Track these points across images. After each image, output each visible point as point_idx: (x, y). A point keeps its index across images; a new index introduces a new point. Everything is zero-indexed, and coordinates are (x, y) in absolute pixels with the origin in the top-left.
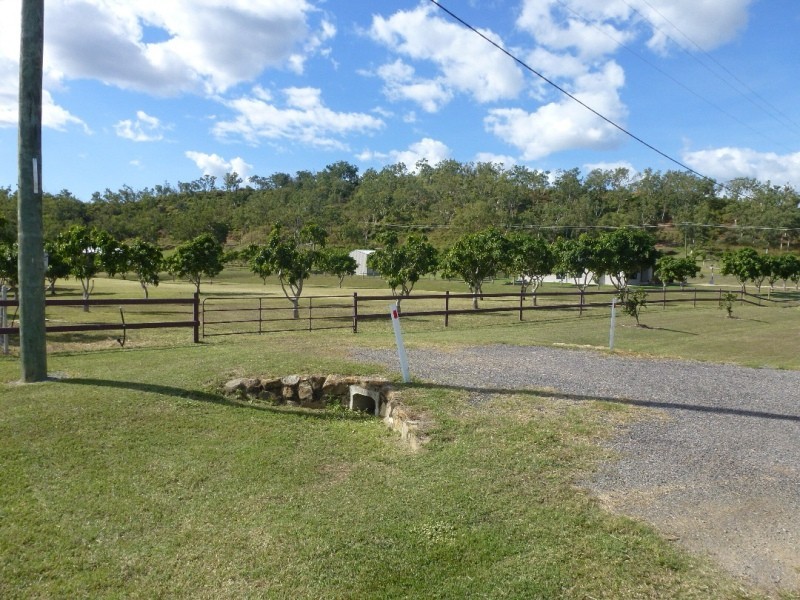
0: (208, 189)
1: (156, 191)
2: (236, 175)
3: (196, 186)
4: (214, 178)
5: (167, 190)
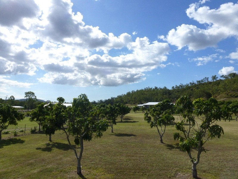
0: (206, 81)
1: (190, 84)
2: (215, 76)
3: (202, 81)
4: (208, 78)
5: (193, 83)
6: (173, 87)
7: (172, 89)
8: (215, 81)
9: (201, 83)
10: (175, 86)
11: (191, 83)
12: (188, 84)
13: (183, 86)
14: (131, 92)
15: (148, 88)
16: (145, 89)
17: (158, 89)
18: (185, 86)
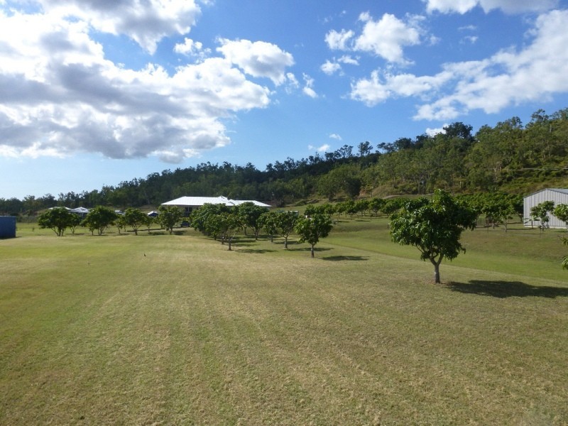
0: (347, 156)
1: (309, 160)
2: (368, 143)
3: (338, 154)
4: (351, 147)
5: (317, 159)
6: (269, 166)
7: (267, 171)
8: (365, 154)
9: (334, 159)
10: (274, 164)
11: (311, 158)
12: (305, 160)
13: (294, 164)
14: (161, 175)
15: (208, 165)
16: (199, 166)
17: (233, 168)
18: (297, 165)
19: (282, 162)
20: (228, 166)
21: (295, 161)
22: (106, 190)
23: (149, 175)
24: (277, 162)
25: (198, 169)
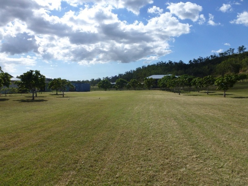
0: (231, 54)
1: (210, 57)
2: (243, 46)
3: (226, 53)
4: (233, 49)
5: (215, 56)
6: (190, 61)
7: (189, 64)
8: (242, 52)
9: (224, 56)
10: (192, 60)
11: (212, 56)
12: (208, 57)
13: (203, 59)
14: (141, 68)
15: (161, 62)
16: (157, 63)
17: (173, 63)
18: (204, 60)
19: (196, 59)
20: (170, 62)
21: (203, 58)
22: (120, 75)
23: (137, 69)
24: (194, 59)
25: (157, 65)
